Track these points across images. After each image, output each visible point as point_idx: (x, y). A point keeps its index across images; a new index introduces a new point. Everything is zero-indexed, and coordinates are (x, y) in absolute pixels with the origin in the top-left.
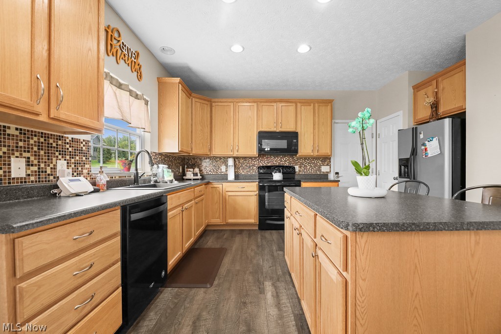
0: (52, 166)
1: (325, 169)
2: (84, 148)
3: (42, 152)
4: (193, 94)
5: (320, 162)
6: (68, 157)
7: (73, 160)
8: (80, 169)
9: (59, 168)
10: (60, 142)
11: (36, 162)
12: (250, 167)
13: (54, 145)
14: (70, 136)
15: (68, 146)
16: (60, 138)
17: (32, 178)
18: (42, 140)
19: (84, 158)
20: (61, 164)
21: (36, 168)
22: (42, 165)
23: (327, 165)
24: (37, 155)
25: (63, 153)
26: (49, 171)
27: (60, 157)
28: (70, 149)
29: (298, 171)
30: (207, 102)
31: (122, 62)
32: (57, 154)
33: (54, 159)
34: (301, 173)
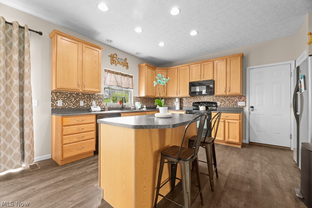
0: (91, 103)
1: (241, 104)
2: (102, 97)
3: (88, 99)
4: (157, 68)
5: (237, 99)
6: (96, 100)
7: (98, 101)
8: (100, 104)
9: (93, 103)
10: (93, 96)
11: (86, 102)
12: (189, 103)
13: (92, 97)
14: (97, 94)
15: (96, 97)
16: (94, 95)
17: (85, 106)
18: (88, 96)
19: (102, 100)
20: (94, 103)
21: (86, 104)
22: (88, 103)
23: (243, 101)
24: (87, 100)
25: (94, 99)
26: (90, 104)
27: (93, 100)
28: (97, 98)
29: (219, 105)
30: (164, 70)
31: (118, 65)
32: (93, 99)
33: (92, 101)
34: (221, 106)
